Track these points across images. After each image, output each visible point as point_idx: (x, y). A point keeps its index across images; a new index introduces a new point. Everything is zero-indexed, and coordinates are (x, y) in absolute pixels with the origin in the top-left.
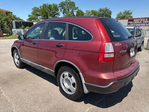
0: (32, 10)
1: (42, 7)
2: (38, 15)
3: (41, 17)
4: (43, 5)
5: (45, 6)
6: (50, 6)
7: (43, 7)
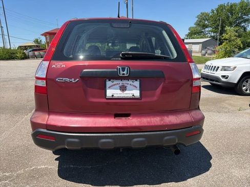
0: (197, 19)
1: (215, 12)
2: (205, 26)
3: (210, 29)
4: (217, 7)
5: (221, 8)
6: (231, 6)
7: (217, 10)
